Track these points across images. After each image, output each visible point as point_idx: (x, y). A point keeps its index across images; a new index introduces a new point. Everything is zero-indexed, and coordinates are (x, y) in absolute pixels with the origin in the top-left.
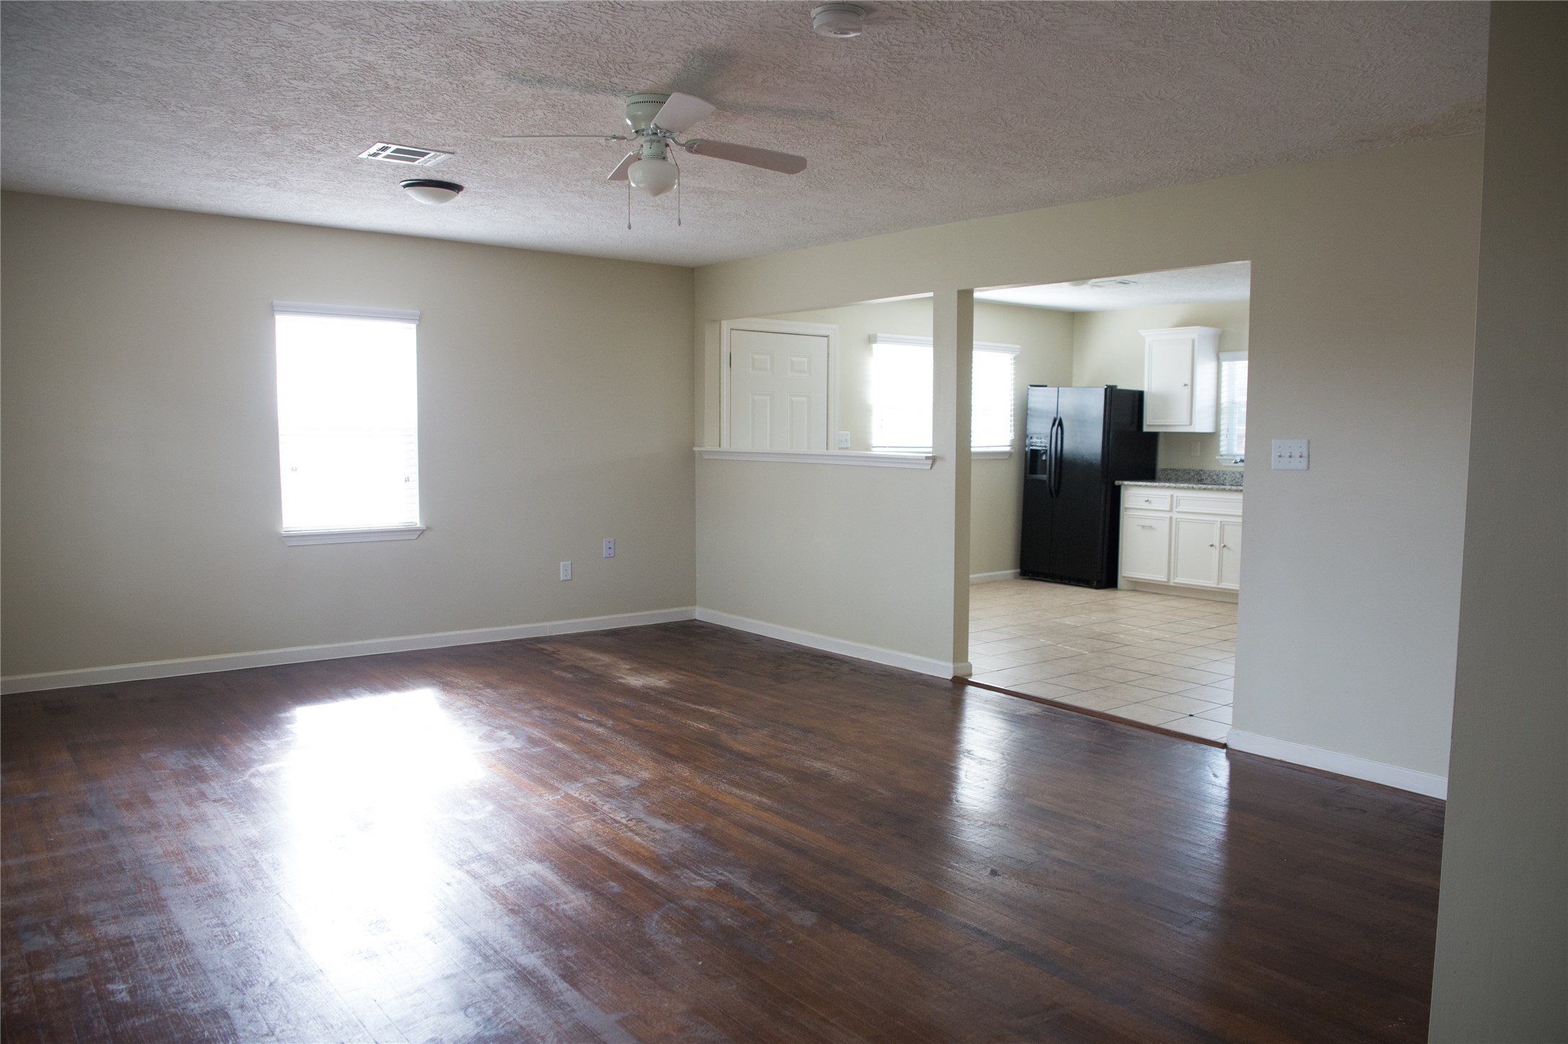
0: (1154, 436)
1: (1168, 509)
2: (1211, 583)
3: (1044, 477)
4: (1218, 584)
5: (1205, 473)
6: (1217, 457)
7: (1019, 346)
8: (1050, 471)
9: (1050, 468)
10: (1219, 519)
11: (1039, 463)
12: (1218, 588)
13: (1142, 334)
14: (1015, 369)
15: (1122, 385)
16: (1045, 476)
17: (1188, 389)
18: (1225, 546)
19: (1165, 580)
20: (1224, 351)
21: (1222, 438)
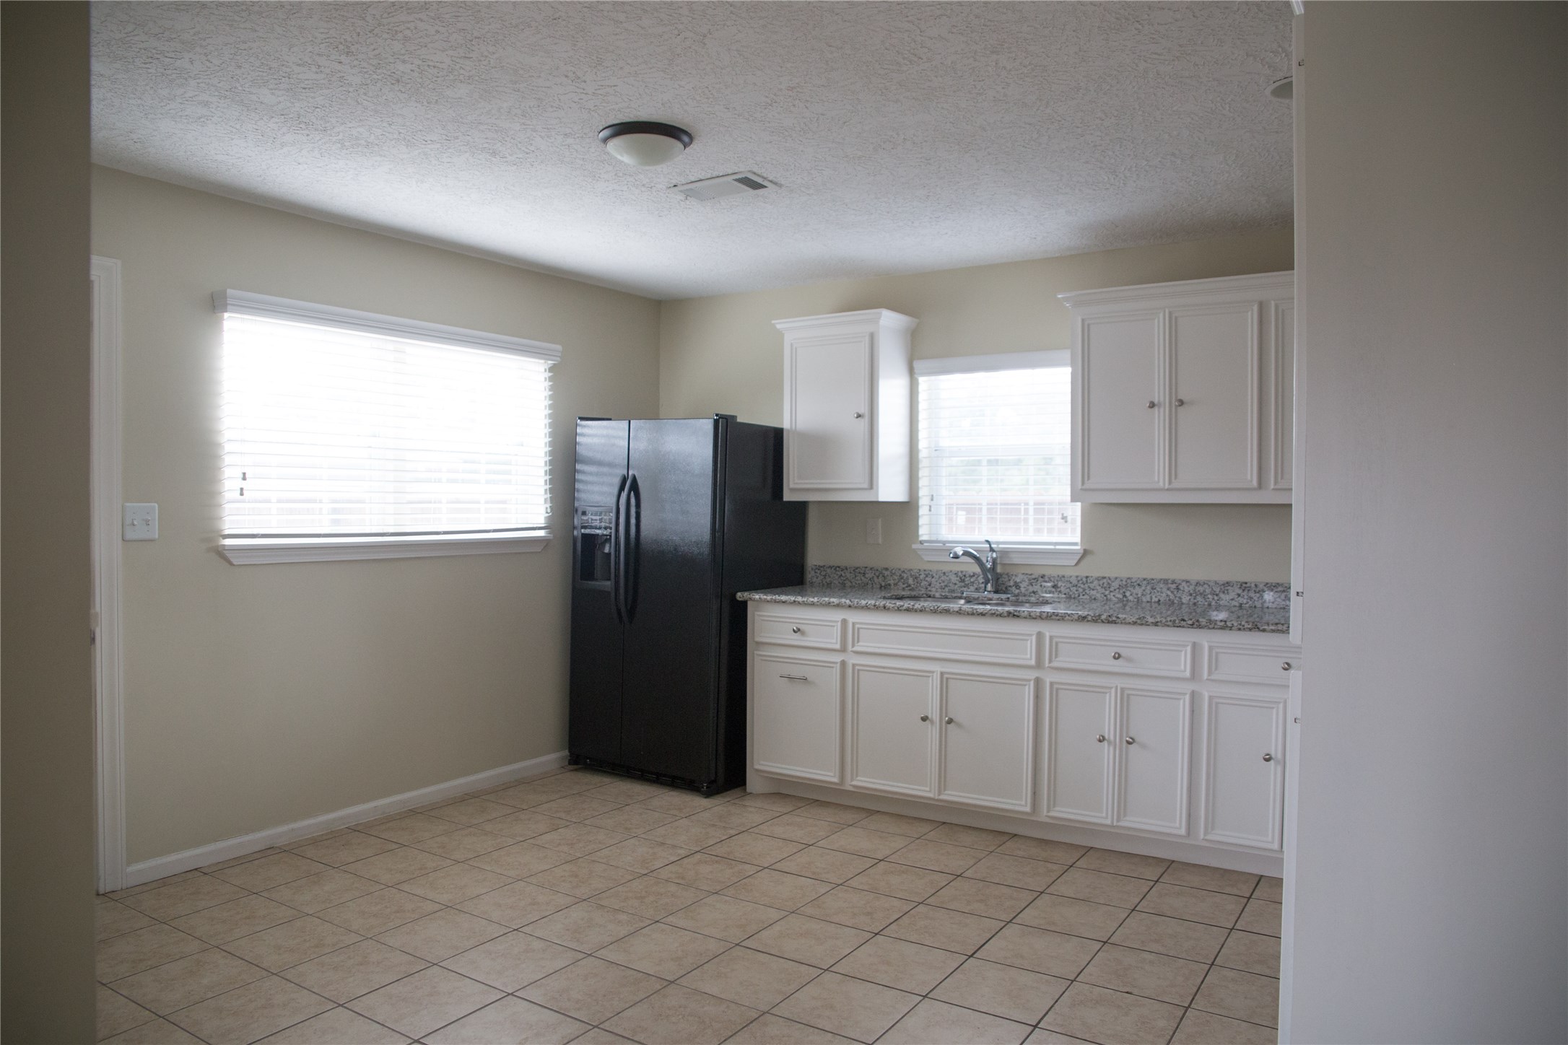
0: (800, 509)
1: (838, 646)
2: (924, 790)
3: (608, 585)
4: (940, 793)
5: (893, 574)
6: (914, 546)
7: (559, 347)
8: (617, 576)
9: (617, 569)
10: (937, 668)
11: (599, 561)
12: (938, 800)
13: (778, 326)
14: (552, 388)
15: (745, 417)
16: (608, 583)
17: (863, 424)
18: (950, 721)
19: (836, 780)
20: (919, 359)
21: (923, 511)
